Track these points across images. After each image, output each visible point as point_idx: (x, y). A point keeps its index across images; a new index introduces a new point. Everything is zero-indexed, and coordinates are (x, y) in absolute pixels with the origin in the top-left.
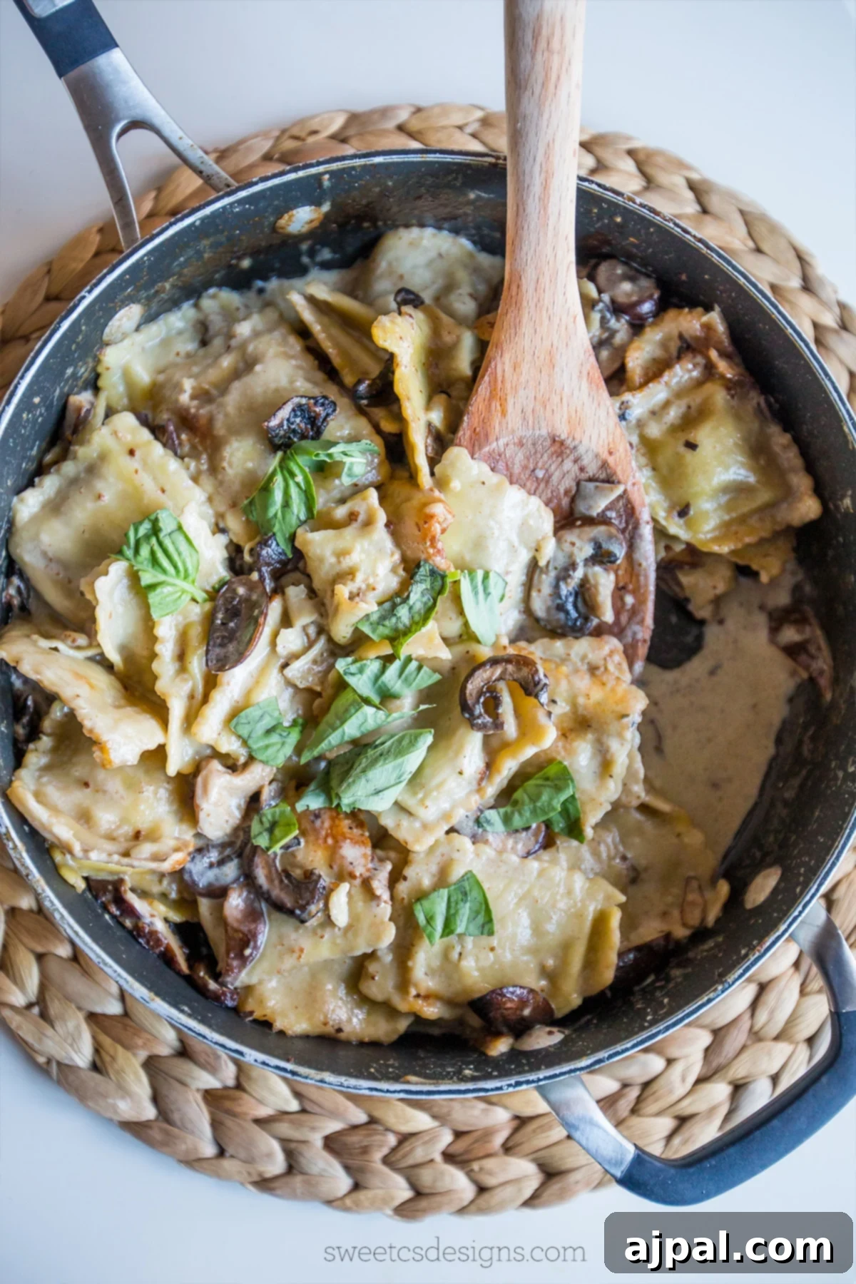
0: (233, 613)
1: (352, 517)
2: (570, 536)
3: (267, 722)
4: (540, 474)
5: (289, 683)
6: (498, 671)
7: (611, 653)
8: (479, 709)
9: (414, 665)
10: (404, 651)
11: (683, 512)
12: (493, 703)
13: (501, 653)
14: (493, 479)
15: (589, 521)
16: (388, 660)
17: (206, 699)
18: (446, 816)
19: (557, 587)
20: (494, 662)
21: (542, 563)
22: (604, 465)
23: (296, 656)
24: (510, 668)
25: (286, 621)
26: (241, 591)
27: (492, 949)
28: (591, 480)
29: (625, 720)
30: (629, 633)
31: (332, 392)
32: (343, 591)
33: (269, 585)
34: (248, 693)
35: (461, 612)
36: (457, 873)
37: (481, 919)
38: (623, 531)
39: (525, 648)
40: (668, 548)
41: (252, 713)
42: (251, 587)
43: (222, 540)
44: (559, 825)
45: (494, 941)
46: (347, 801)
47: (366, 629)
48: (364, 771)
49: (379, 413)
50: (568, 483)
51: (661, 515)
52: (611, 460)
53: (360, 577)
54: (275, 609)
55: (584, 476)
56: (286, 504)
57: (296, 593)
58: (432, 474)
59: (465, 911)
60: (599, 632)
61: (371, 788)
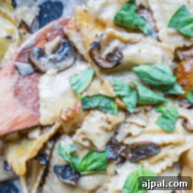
0: (139, 154)
1: (84, 139)
2: (42, 68)
3: (165, 120)
4: (30, 91)
5: (147, 122)
6: (100, 61)
7: (69, 28)
8: (116, 59)
9: (116, 88)
10: (114, 94)
11: (9, 38)
12: (110, 55)
13: (93, 63)
14: (42, 105)
15: (33, 65)
16: (120, 97)
17: (170, 144)
18: (156, 46)
19: (61, 60)
20: (97, 64)
21: (56, 70)
22: (13, 73)
23: (139, 126)
24: (96, 57)
25: (129, 135)
26: (130, 155)
27: (189, 2)
28: (20, 74)
29: (87, 9)
30: (59, 27)
31: (51, 169)
32: (110, 127)
33: (123, 148)
34: (159, 132)
35: (90, 85)
36: (172, 30)
37: (181, 13)
38: (29, 53)
39: (87, 57)
40: (25, 34)
41: (165, 127)
42: (127, 153)
43: (119, 170)
44: (134, 8)
45: (185, 3)
46: (173, 79)
47: (116, 111)
48: (160, 81)
49: (48, 152)
50: (26, 80)
51: (15, 44)
52: (9, 72)
53: (101, 125)
54: (129, 141)
55: (21, 77)
56: (95, 161)
57: (119, 138)
58: (54, 124)
59: (182, 19)
60: (66, 37)
61: (164, 75)
